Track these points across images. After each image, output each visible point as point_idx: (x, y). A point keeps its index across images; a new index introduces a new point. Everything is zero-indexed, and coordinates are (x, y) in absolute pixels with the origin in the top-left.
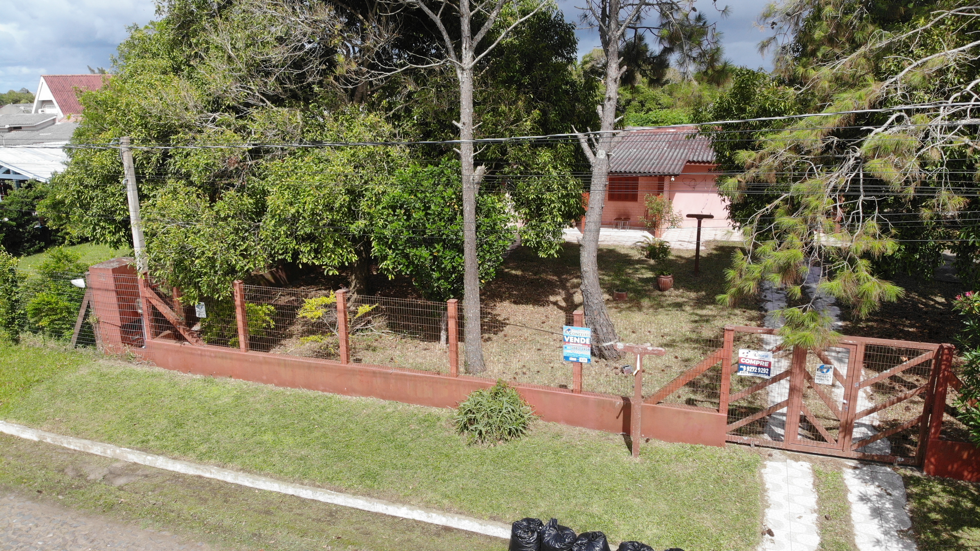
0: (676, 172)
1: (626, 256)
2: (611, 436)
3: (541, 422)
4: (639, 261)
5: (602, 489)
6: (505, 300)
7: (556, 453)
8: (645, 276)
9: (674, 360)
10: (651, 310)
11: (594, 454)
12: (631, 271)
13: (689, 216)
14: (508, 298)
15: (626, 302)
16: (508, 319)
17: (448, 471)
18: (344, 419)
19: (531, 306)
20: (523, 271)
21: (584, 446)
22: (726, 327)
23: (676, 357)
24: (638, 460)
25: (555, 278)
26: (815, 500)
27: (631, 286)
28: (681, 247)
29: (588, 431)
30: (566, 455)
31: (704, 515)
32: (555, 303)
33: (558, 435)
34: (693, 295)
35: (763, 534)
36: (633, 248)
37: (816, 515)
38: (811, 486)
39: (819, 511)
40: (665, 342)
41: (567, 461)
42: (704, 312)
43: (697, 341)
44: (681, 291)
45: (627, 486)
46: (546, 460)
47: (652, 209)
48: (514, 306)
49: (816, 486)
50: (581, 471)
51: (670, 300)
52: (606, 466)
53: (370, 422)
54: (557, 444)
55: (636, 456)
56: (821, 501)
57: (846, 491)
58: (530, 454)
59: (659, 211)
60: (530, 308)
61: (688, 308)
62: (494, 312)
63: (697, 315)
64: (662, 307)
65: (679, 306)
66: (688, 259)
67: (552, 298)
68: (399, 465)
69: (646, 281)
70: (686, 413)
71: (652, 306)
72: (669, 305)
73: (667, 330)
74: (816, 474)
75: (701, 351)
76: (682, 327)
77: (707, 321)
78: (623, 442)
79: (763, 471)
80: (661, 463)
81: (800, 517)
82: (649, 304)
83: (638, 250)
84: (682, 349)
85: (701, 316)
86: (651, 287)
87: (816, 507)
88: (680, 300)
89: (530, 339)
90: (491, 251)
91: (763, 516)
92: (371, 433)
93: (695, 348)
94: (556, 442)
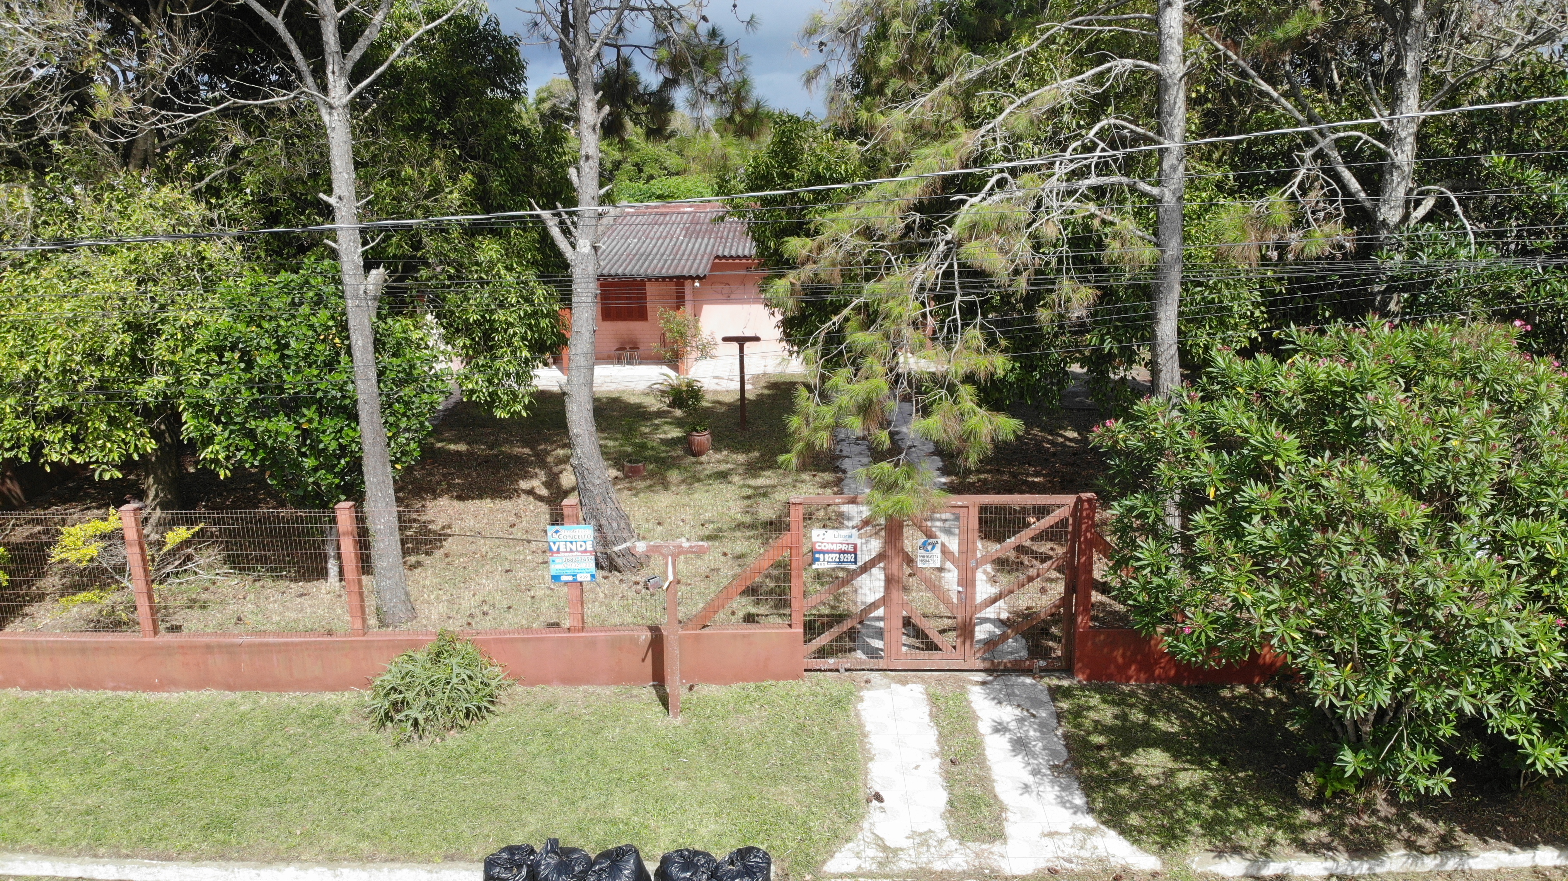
0: (701, 273)
1: (639, 406)
2: (635, 692)
3: (519, 689)
4: (659, 414)
5: (626, 777)
6: (440, 496)
7: (548, 734)
8: (669, 436)
9: (722, 558)
10: (683, 487)
11: (609, 724)
12: (647, 430)
13: (726, 339)
14: (448, 491)
15: (644, 479)
16: (449, 527)
17: (363, 794)
18: (160, 734)
19: (489, 500)
20: (469, 444)
21: (594, 714)
22: (792, 500)
23: (725, 554)
24: (678, 721)
25: (527, 451)
26: (935, 738)
27: (651, 453)
28: (719, 388)
29: (598, 689)
30: (565, 734)
31: (783, 789)
32: (531, 492)
33: (551, 705)
34: (741, 458)
35: (869, 801)
36: (647, 394)
37: (938, 760)
38: (927, 719)
39: (942, 754)
40: (707, 533)
41: (568, 743)
42: (759, 482)
43: (752, 526)
44: (725, 453)
45: (666, 765)
46: (532, 748)
47: (671, 331)
48: (458, 504)
49: (934, 717)
50: (592, 754)
51: (710, 469)
52: (631, 739)
53: (211, 732)
54: (549, 718)
55: (675, 715)
56: (943, 738)
57: (975, 718)
58: (505, 743)
59: (682, 335)
60: (487, 504)
61: (736, 479)
62: (424, 518)
63: (749, 487)
64: (699, 480)
65: (723, 476)
66: (730, 405)
67: (524, 485)
68: (273, 799)
69: (672, 443)
70: (744, 636)
71: (683, 481)
72: (709, 477)
73: (708, 515)
74: (933, 699)
75: (759, 541)
76: (729, 509)
77: (765, 495)
78: (655, 697)
79: (859, 706)
80: (714, 719)
81: (917, 767)
82: (680, 478)
83: (655, 396)
84: (733, 540)
85: (755, 488)
86: (680, 452)
87: (937, 749)
88: (723, 467)
89: (490, 555)
90: (409, 413)
91: (866, 774)
92: (213, 751)
93: (750, 537)
94: (546, 716)
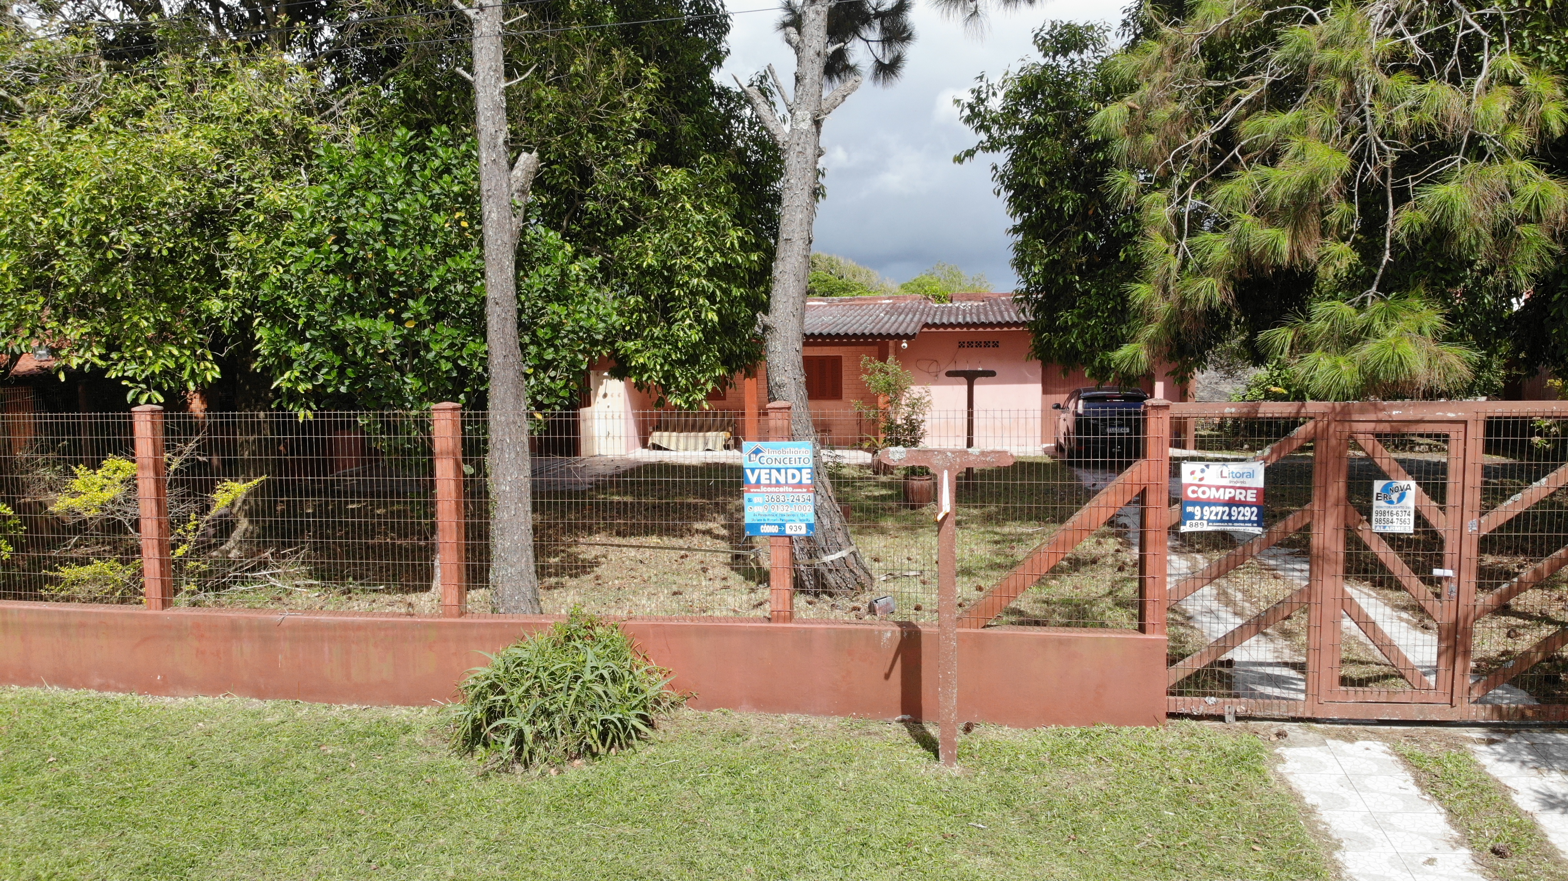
0: (908, 334)
2: (874, 727)
4: (861, 481)
6: (597, 533)
7: (733, 772)
8: (878, 494)
9: (978, 594)
10: (903, 532)
11: (837, 765)
12: (848, 489)
14: (605, 530)
16: (603, 557)
17: (415, 841)
19: (655, 537)
20: (636, 496)
21: (809, 750)
23: (981, 589)
24: (956, 769)
25: (703, 501)
26: (1442, 818)
29: (813, 720)
30: (762, 774)
32: (707, 532)
33: (738, 735)
34: (974, 511)
38: (1415, 789)
39: (1467, 841)
42: (1007, 530)
45: (946, 829)
46: (708, 790)
47: (877, 382)
48: (617, 540)
49: (1426, 786)
50: (810, 805)
52: (877, 788)
54: (735, 752)
55: (950, 762)
56: (1457, 818)
58: (662, 781)
59: (889, 386)
60: (653, 540)
61: (976, 527)
62: (574, 550)
63: (994, 533)
64: (921, 528)
67: (698, 527)
69: (881, 499)
71: (902, 528)
74: (1411, 762)
76: (972, 550)
77: (1019, 541)
78: (909, 737)
79: (1280, 768)
80: (1017, 772)
81: (1430, 861)
82: (897, 525)
83: (860, 468)
85: (1003, 535)
86: (894, 505)
87: (1456, 833)
94: (730, 749)
